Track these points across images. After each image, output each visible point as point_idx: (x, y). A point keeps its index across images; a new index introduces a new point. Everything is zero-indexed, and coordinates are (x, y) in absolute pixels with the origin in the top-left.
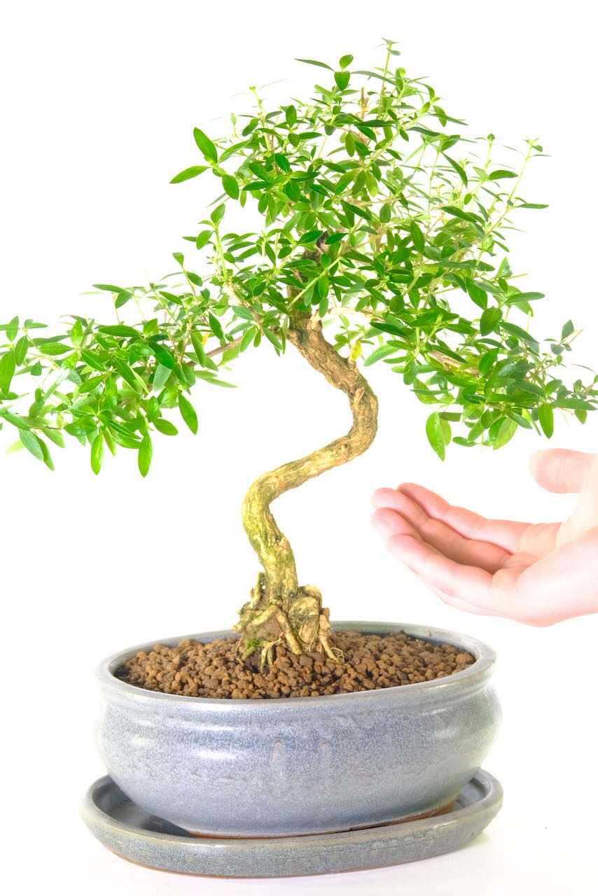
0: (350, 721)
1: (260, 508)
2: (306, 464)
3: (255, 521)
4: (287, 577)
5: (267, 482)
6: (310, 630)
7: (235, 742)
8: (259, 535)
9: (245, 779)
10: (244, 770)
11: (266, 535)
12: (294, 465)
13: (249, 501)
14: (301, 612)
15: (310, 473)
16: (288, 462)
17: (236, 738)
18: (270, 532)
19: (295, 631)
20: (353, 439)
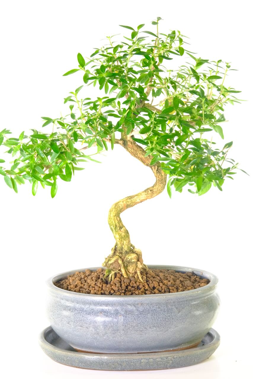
0: (133, 307)
1: (114, 214)
2: (135, 197)
3: (111, 220)
4: (125, 245)
5: (118, 204)
6: (132, 268)
7: (84, 312)
8: (112, 226)
9: (87, 328)
10: (86, 324)
11: (116, 226)
12: (131, 197)
13: (111, 211)
14: (129, 259)
15: (137, 201)
16: (129, 196)
17: (85, 310)
18: (118, 225)
19: (126, 267)
20: (154, 188)
